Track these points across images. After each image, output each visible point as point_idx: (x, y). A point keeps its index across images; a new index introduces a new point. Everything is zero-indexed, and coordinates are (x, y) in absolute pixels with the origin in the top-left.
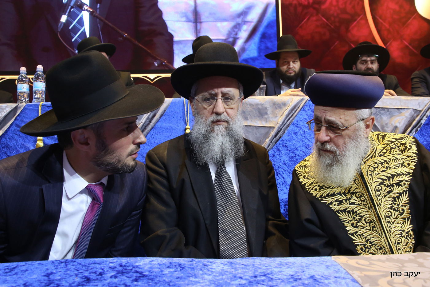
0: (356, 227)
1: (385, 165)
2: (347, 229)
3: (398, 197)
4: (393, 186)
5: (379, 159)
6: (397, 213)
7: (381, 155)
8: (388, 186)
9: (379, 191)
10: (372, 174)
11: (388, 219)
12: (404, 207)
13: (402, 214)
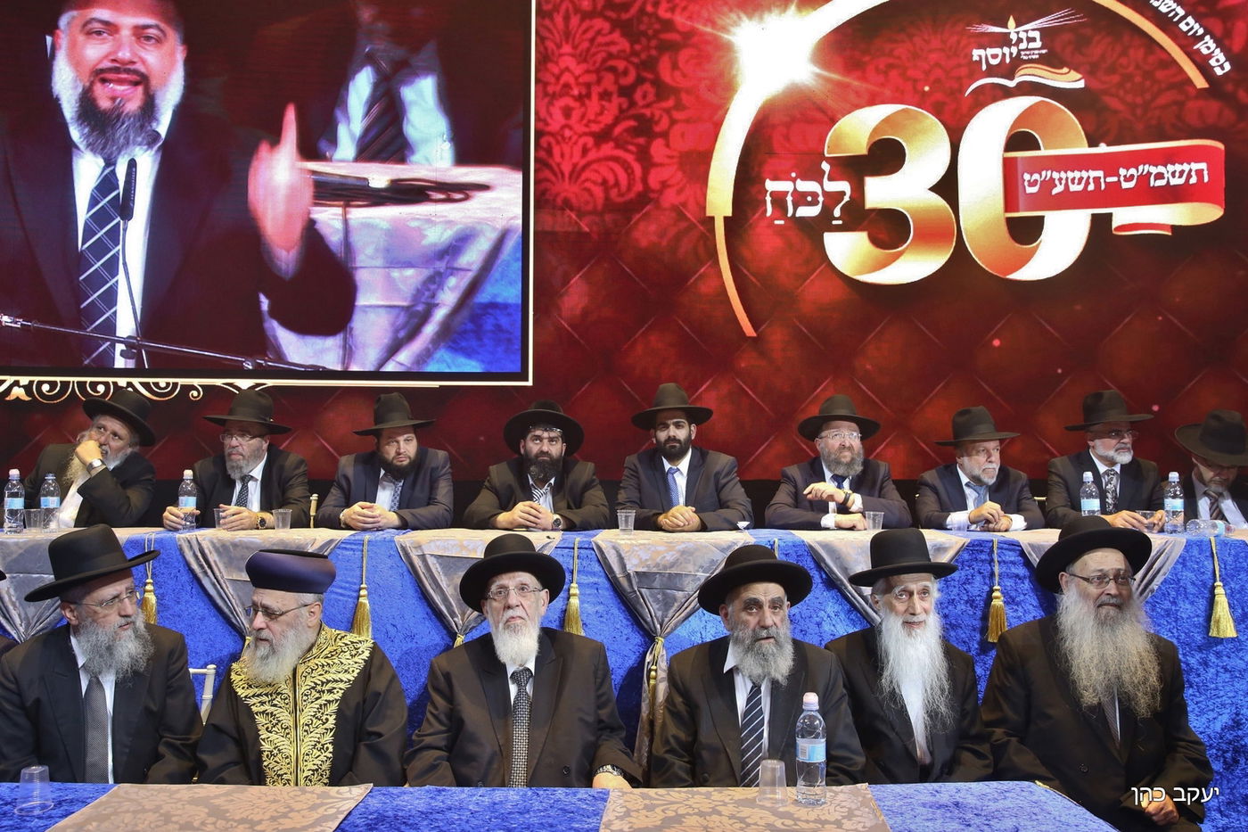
0: (271, 732)
1: (326, 668)
2: (260, 733)
3: (325, 705)
4: (323, 692)
5: (323, 661)
6: (320, 722)
7: (327, 657)
8: (319, 692)
9: (307, 696)
10: (307, 676)
11: (307, 728)
12: (328, 717)
13: (324, 724)
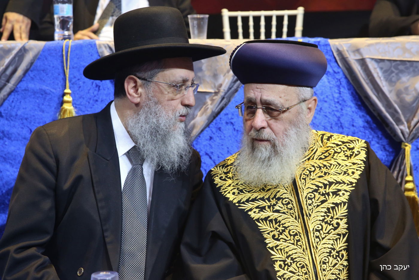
0: (278, 240)
1: (324, 170)
2: (267, 241)
3: (333, 208)
4: (328, 194)
5: (318, 162)
6: (331, 227)
7: (321, 159)
8: (323, 195)
9: (311, 199)
10: (306, 178)
11: (317, 234)
12: (339, 221)
13: (335, 229)
